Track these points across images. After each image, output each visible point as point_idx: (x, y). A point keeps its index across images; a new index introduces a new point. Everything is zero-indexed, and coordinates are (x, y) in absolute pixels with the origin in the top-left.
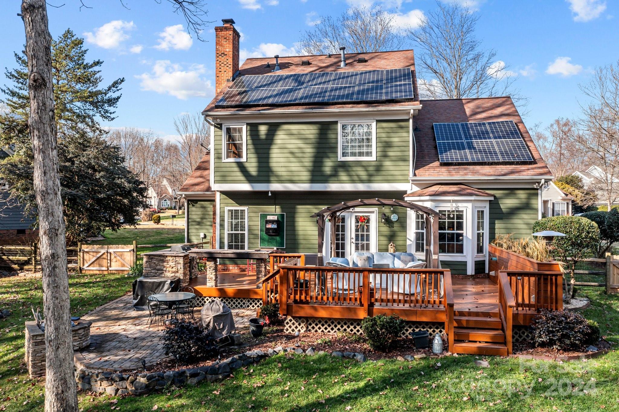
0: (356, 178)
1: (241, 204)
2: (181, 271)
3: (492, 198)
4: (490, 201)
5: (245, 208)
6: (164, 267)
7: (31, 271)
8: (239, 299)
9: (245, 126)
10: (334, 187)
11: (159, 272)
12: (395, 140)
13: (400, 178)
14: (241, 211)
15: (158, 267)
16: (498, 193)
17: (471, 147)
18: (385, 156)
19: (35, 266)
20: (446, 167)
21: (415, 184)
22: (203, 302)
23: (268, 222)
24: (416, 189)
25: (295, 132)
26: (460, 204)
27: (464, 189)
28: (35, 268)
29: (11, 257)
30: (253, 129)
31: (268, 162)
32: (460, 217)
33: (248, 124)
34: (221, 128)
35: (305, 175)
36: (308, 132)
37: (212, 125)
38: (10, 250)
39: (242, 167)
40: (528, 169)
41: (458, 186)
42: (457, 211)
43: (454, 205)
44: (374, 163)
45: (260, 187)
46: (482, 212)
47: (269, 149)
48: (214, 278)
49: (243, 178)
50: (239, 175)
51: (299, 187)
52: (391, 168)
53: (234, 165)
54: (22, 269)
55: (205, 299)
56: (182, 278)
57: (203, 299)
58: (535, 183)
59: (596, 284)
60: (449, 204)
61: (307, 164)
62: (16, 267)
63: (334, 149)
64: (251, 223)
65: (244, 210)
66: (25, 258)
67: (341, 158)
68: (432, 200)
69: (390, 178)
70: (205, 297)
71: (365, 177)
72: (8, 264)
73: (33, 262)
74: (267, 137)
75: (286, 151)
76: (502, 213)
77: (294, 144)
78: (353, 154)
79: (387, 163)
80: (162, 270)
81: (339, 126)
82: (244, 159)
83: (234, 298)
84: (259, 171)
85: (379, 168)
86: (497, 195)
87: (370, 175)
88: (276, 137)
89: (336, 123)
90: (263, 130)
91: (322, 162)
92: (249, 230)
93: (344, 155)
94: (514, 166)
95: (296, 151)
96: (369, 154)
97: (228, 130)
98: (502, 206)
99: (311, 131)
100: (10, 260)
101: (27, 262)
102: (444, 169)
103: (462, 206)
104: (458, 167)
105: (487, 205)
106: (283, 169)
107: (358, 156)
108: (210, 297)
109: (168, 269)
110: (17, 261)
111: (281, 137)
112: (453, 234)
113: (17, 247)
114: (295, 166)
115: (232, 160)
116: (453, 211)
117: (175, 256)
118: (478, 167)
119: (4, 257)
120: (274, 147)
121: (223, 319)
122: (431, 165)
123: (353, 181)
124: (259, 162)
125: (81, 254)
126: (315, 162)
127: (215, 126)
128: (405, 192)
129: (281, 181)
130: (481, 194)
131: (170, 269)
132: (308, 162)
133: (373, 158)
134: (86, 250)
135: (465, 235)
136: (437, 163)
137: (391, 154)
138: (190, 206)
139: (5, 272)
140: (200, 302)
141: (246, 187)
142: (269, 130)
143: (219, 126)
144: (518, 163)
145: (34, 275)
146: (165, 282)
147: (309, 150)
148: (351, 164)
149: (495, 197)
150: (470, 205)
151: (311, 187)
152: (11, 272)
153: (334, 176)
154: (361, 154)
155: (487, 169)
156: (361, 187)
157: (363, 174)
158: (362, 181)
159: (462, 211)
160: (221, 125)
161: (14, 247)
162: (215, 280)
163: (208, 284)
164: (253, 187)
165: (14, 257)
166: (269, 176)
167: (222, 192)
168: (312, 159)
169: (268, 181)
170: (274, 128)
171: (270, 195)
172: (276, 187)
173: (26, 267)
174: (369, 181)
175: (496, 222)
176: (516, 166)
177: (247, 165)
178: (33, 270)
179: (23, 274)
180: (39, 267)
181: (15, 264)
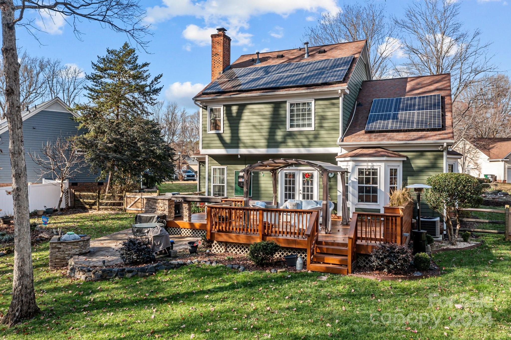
0: (299, 144)
1: (222, 164)
2: (167, 210)
3: (405, 159)
4: (403, 161)
5: (225, 167)
6: (157, 207)
9: (222, 107)
10: (283, 151)
11: (154, 210)
12: (329, 114)
13: (332, 143)
14: (222, 169)
15: (153, 207)
16: (410, 155)
17: (395, 117)
18: (321, 127)
20: (369, 134)
21: (344, 148)
22: (180, 232)
23: (239, 177)
24: (344, 152)
25: (256, 110)
26: (375, 164)
27: (379, 152)
29: (85, 200)
30: (228, 108)
31: (238, 133)
32: (375, 173)
33: (224, 105)
34: (206, 109)
35: (263, 142)
36: (265, 110)
37: (201, 107)
38: (84, 195)
39: (220, 136)
40: (436, 135)
41: (376, 149)
42: (373, 169)
43: (370, 164)
44: (313, 132)
45: (232, 151)
46: (396, 170)
47: (239, 123)
48: (188, 215)
49: (221, 145)
50: (218, 143)
51: (259, 151)
52: (325, 136)
53: (215, 135)
54: (91, 208)
55: (182, 230)
56: (167, 214)
57: (180, 230)
58: (439, 146)
59: (496, 231)
60: (365, 164)
61: (264, 134)
62: (87, 206)
63: (283, 123)
64: (229, 178)
65: (224, 169)
66: (93, 201)
67: (289, 129)
68: (353, 161)
69: (324, 143)
70: (182, 228)
71: (306, 144)
72: (82, 204)
73: (97, 204)
74: (237, 115)
75: (249, 124)
76: (413, 171)
77: (255, 119)
78: (298, 126)
79: (323, 133)
80: (155, 209)
81: (288, 105)
82: (221, 131)
84: (232, 140)
85: (316, 136)
86: (409, 157)
87: (310, 142)
88: (243, 115)
89: (285, 102)
90: (234, 109)
91: (275, 132)
92: (228, 183)
93: (292, 126)
94: (425, 132)
95: (257, 124)
96: (309, 125)
97: (212, 110)
98: (413, 165)
99: (267, 109)
100: (84, 202)
101: (94, 204)
102: (367, 136)
103: (376, 165)
104: (379, 134)
105: (401, 165)
106: (248, 138)
107: (302, 127)
108: (185, 229)
110: (88, 202)
111: (246, 115)
112: (370, 187)
113: (88, 193)
114: (256, 136)
115: (214, 132)
116: (370, 169)
117: (163, 200)
118: (395, 134)
119: (81, 200)
120: (241, 121)
121: (161, 238)
122: (358, 133)
123: (297, 146)
124: (232, 133)
125: (126, 199)
126: (270, 132)
127: (203, 108)
128: (336, 155)
129: (246, 147)
130: (393, 155)
131: (160, 208)
132: (265, 132)
133: (312, 128)
134: (128, 196)
135: (378, 188)
136: (363, 132)
137: (325, 125)
138: (201, 166)
139: (81, 210)
140: (179, 232)
141: (222, 151)
142: (239, 109)
143: (205, 108)
144: (428, 130)
145: (97, 212)
146: (154, 216)
147: (266, 124)
148: (296, 133)
149: (407, 157)
150: (383, 165)
151: (267, 151)
152: (85, 210)
153: (284, 142)
154: (304, 125)
155: (401, 136)
156: (303, 151)
157: (305, 141)
158: (304, 146)
159: (377, 169)
160: (206, 106)
161: (86, 193)
162: (189, 217)
163: (184, 219)
164: (227, 151)
165: (87, 200)
166: (238, 143)
167: (210, 156)
168: (267, 130)
169: (238, 147)
170: (242, 107)
171: (239, 157)
172: (243, 151)
173: (93, 207)
174: (309, 146)
175: (408, 178)
176: (426, 132)
177: (223, 135)
178: (97, 209)
179: (91, 211)
180: (100, 207)
181: (87, 205)
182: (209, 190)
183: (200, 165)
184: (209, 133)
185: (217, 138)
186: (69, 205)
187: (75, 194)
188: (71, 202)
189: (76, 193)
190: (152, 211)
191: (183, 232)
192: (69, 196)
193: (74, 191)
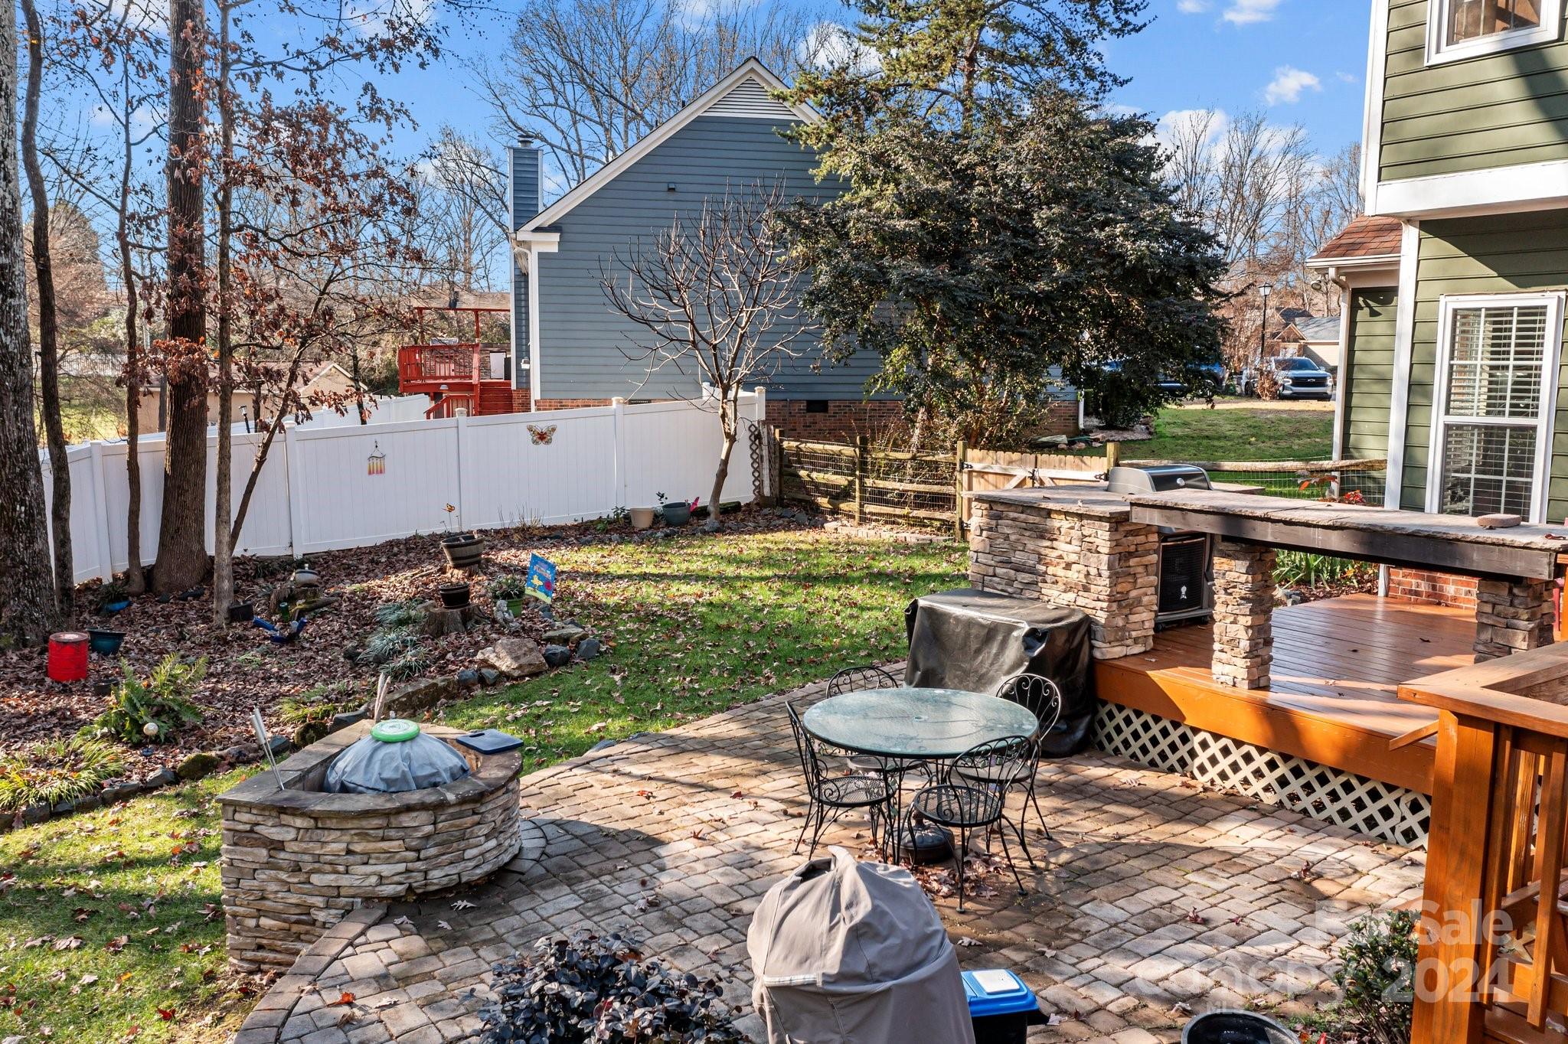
1: (1523, 280)
2: (1102, 586)
5: (1546, 297)
6: (1039, 557)
7: (853, 517)
8: (1363, 780)
11: (1025, 579)
14: (1525, 311)
15: (1018, 557)
19: (861, 506)
22: (1183, 751)
28: (862, 512)
29: (814, 475)
38: (813, 455)
48: (1245, 644)
49: (1540, 134)
50: (1513, 121)
53: (1498, 68)
54: (835, 511)
55: (1195, 740)
56: (1101, 617)
57: (1184, 739)
62: (823, 501)
65: (1542, 311)
66: (841, 480)
70: (1196, 731)
73: (857, 494)
80: (1030, 571)
82: (1543, 31)
83: (1337, 772)
100: (812, 481)
101: (845, 494)
108: (1217, 737)
109: (1051, 570)
110: (826, 485)
113: (827, 447)
115: (1484, 44)
117: (1081, 516)
119: (803, 473)
125: (965, 477)
131: (1060, 571)
134: (977, 467)
138: (1363, 314)
139: (802, 517)
140: (1173, 749)
145: (853, 532)
146: (1011, 628)
152: (814, 517)
161: (820, 447)
162: (1251, 654)
163: (1217, 668)
165: (821, 475)
167: (1435, 226)
173: (843, 506)
178: (857, 515)
179: (834, 524)
180: (870, 508)
181: (825, 494)
182: (1418, 453)
183: (1354, 308)
184: (1436, 59)
185: (1509, 89)
186: (767, 492)
187: (782, 449)
188: (771, 475)
189: (785, 444)
190: (1010, 582)
191: (1203, 757)
192: (765, 453)
193: (782, 434)
